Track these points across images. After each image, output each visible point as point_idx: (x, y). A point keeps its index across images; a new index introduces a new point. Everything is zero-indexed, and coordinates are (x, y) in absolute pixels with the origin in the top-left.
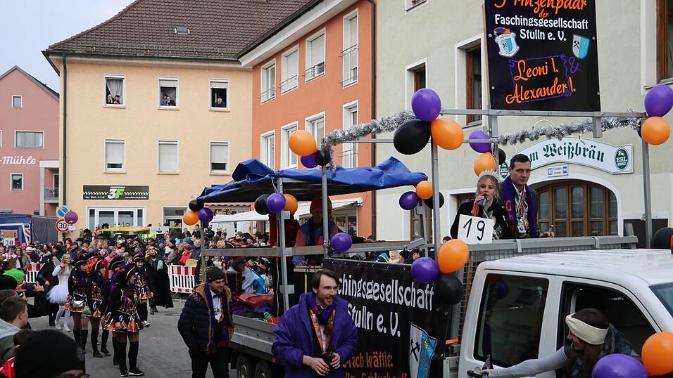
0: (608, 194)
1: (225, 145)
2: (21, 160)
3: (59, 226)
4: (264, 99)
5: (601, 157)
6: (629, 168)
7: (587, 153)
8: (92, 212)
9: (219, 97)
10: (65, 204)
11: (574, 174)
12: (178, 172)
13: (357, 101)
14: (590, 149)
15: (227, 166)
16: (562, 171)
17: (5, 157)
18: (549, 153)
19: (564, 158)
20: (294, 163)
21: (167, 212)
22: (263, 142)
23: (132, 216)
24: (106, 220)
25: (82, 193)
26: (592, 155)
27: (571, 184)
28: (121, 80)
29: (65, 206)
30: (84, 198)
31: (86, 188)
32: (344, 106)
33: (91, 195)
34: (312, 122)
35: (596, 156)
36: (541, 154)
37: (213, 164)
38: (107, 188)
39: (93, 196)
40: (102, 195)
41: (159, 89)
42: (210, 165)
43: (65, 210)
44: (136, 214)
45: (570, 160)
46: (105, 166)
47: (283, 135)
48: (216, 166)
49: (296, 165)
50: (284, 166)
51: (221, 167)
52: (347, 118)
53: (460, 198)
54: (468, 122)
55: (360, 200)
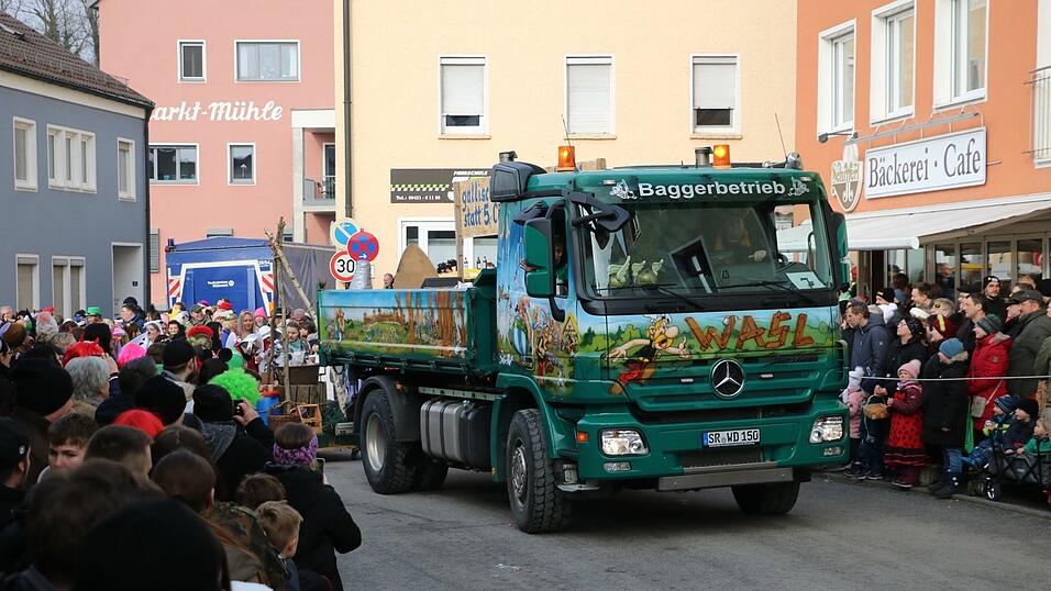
1: (727, 61)
2: (251, 112)
3: (338, 266)
8: (412, 233)
10: (349, 213)
12: (613, 134)
15: (734, 116)
17: (214, 105)
20: (905, 102)
22: (825, 51)
24: (445, 252)
25: (388, 188)
29: (349, 220)
30: (394, 200)
31: (398, 176)
33: (409, 193)
37: (699, 112)
38: (445, 176)
39: (414, 193)
40: (434, 193)
42: (691, 117)
43: (350, 228)
46: (439, 121)
47: (878, 30)
48: (707, 117)
49: (911, 109)
50: (878, 112)
51: (717, 117)
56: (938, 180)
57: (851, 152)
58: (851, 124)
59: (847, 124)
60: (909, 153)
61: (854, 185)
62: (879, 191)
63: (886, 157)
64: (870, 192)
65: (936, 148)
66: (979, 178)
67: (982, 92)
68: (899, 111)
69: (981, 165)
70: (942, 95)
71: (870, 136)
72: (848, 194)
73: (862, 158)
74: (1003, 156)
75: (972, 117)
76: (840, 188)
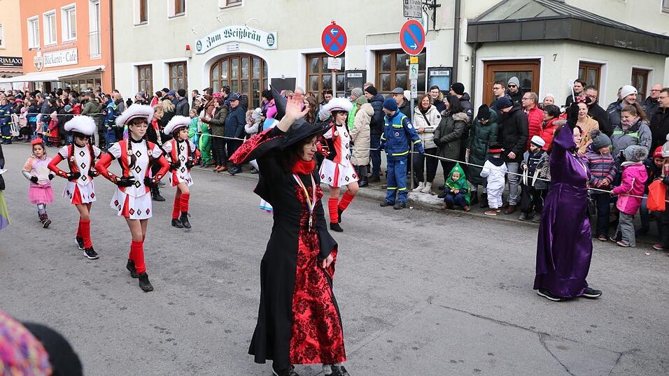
0: (263, 62)
5: (259, 38)
6: (275, 46)
7: (251, 36)
11: (243, 49)
14: (253, 33)
15: (3, 42)
16: (235, 47)
18: (227, 35)
19: (236, 38)
20: (54, 40)
22: (29, 25)
26: (253, 37)
27: (240, 56)
34: (66, 10)
35: (256, 38)
36: (223, 35)
45: (240, 40)
47: (45, 19)
49: (56, 42)
50: (46, 43)
52: (92, 9)
53: (171, 65)
54: (176, 13)
55: (103, 67)
56: (64, 62)
57: (39, 54)
58: (39, 46)
59: (38, 46)
60: (56, 54)
61: (40, 64)
62: (48, 65)
63: (49, 55)
64: (45, 66)
65: (64, 53)
66: (76, 62)
67: (76, 38)
68: (52, 43)
69: (76, 58)
70: (65, 38)
71: (44, 49)
72: (39, 66)
73: (42, 56)
74: (82, 56)
75: (73, 45)
76: (37, 64)
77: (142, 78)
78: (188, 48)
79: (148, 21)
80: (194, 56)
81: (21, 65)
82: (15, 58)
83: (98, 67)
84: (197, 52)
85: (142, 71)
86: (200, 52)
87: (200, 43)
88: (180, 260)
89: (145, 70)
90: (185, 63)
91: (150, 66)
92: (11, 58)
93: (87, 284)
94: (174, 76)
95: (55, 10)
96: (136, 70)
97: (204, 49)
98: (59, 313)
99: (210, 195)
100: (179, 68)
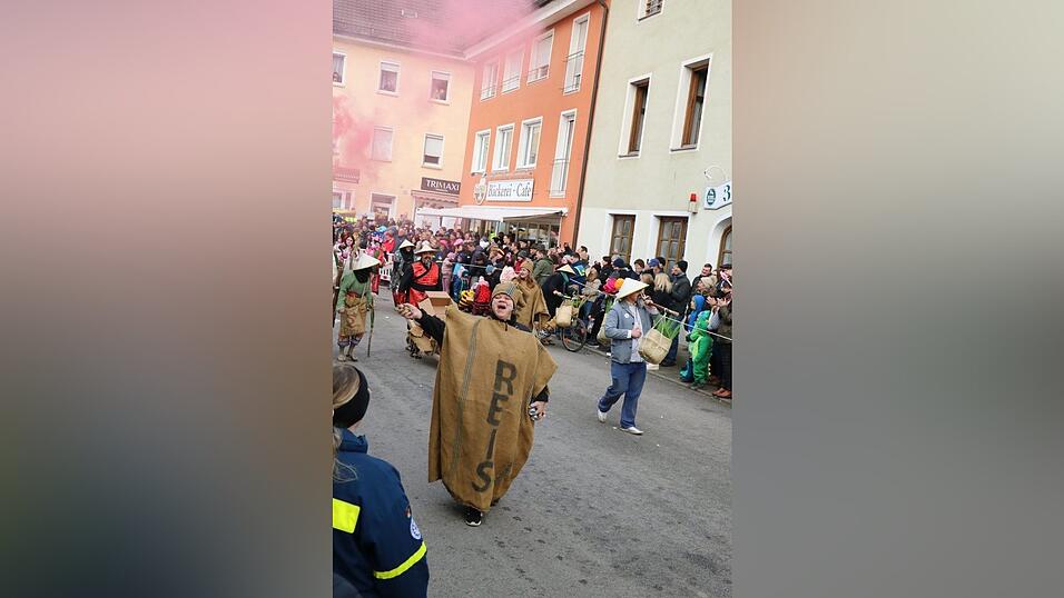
1: (440, 138)
4: (484, 96)
9: (441, 87)
12: (390, 160)
13: (575, 110)
15: (440, 160)
20: (505, 165)
21: (376, 198)
22: (478, 140)
23: (340, 198)
28: (342, 58)
32: (563, 113)
34: (529, 126)
37: (426, 156)
41: (380, 73)
42: (423, 157)
44: (344, 197)
47: (499, 135)
48: (428, 159)
49: (507, 168)
50: (495, 167)
51: (434, 160)
52: (563, 126)
53: (663, 219)
54: (683, 144)
55: (565, 210)
56: (514, 197)
57: (482, 181)
59: (483, 170)
60: (505, 185)
61: (482, 195)
62: (492, 198)
63: (496, 184)
64: (488, 198)
65: (515, 184)
66: (529, 198)
67: (534, 165)
68: (503, 168)
69: (530, 193)
70: (520, 164)
71: (491, 176)
72: (480, 198)
73: (487, 184)
74: (539, 192)
75: (530, 174)
76: (477, 195)
77: (618, 233)
78: (693, 199)
79: (640, 153)
80: (700, 210)
81: (458, 193)
82: (451, 183)
83: (558, 210)
84: (707, 206)
85: (619, 223)
86: (712, 207)
87: (713, 193)
88: (642, 538)
89: (624, 222)
90: (685, 220)
91: (633, 218)
92: (447, 182)
93: (501, 544)
94: (665, 237)
95: (513, 124)
96: (611, 220)
97: (718, 202)
98: (456, 584)
99: (697, 433)
100: (674, 226)
